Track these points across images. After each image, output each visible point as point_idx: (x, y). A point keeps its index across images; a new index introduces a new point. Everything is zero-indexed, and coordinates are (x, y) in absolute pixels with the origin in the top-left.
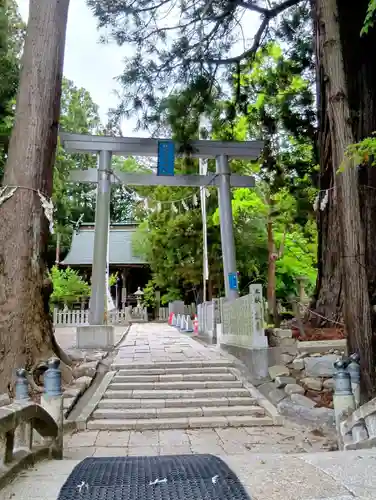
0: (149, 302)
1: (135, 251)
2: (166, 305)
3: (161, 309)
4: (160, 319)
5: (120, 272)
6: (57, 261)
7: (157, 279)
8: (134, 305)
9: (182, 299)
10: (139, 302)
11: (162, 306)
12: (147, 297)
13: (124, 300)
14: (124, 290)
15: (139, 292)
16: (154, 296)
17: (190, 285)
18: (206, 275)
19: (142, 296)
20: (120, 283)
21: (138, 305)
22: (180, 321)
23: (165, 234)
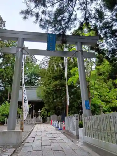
0: (43, 115)
1: (38, 96)
2: (50, 116)
3: (47, 118)
4: (47, 122)
5: (32, 104)
6: (8, 100)
7: (46, 106)
8: (37, 116)
9: (56, 114)
10: (39, 115)
11: (48, 117)
12: (42, 113)
13: (33, 115)
14: (34, 111)
15: (39, 111)
16: (45, 113)
17: (59, 109)
18: (68, 104)
19: (41, 113)
20: (32, 108)
21: (39, 117)
22: (56, 124)
23: (49, 89)
